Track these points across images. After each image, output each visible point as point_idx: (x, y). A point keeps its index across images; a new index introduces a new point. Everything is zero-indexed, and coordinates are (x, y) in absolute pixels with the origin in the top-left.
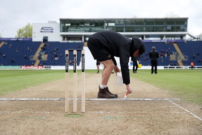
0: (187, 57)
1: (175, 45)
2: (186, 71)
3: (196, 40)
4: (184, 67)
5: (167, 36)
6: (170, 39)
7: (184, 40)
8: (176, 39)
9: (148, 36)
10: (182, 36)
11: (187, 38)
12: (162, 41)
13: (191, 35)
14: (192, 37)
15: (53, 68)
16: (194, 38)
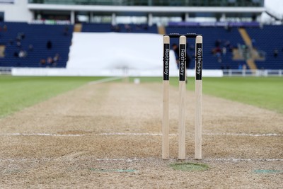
0: (264, 53)
1: (243, 32)
2: (262, 79)
3: (278, 23)
4: (258, 73)
5: (229, 15)
6: (233, 20)
7: (258, 23)
8: (244, 20)
9: (193, 15)
10: (254, 16)
11: (264, 19)
12: (219, 24)
13: (271, 12)
14: (272, 16)
16: (277, 19)
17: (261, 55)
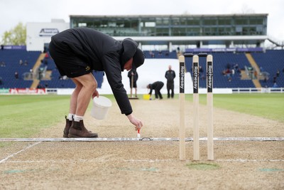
0: (268, 74)
1: (249, 56)
2: (266, 95)
3: (279, 48)
4: (263, 90)
5: (236, 42)
6: (240, 46)
7: (262, 48)
8: (249, 46)
9: (206, 43)
10: (258, 43)
11: (266, 45)
12: (228, 50)
13: (272, 40)
14: (274, 43)
15: (61, 92)
16: (278, 45)
17: (265, 75)
